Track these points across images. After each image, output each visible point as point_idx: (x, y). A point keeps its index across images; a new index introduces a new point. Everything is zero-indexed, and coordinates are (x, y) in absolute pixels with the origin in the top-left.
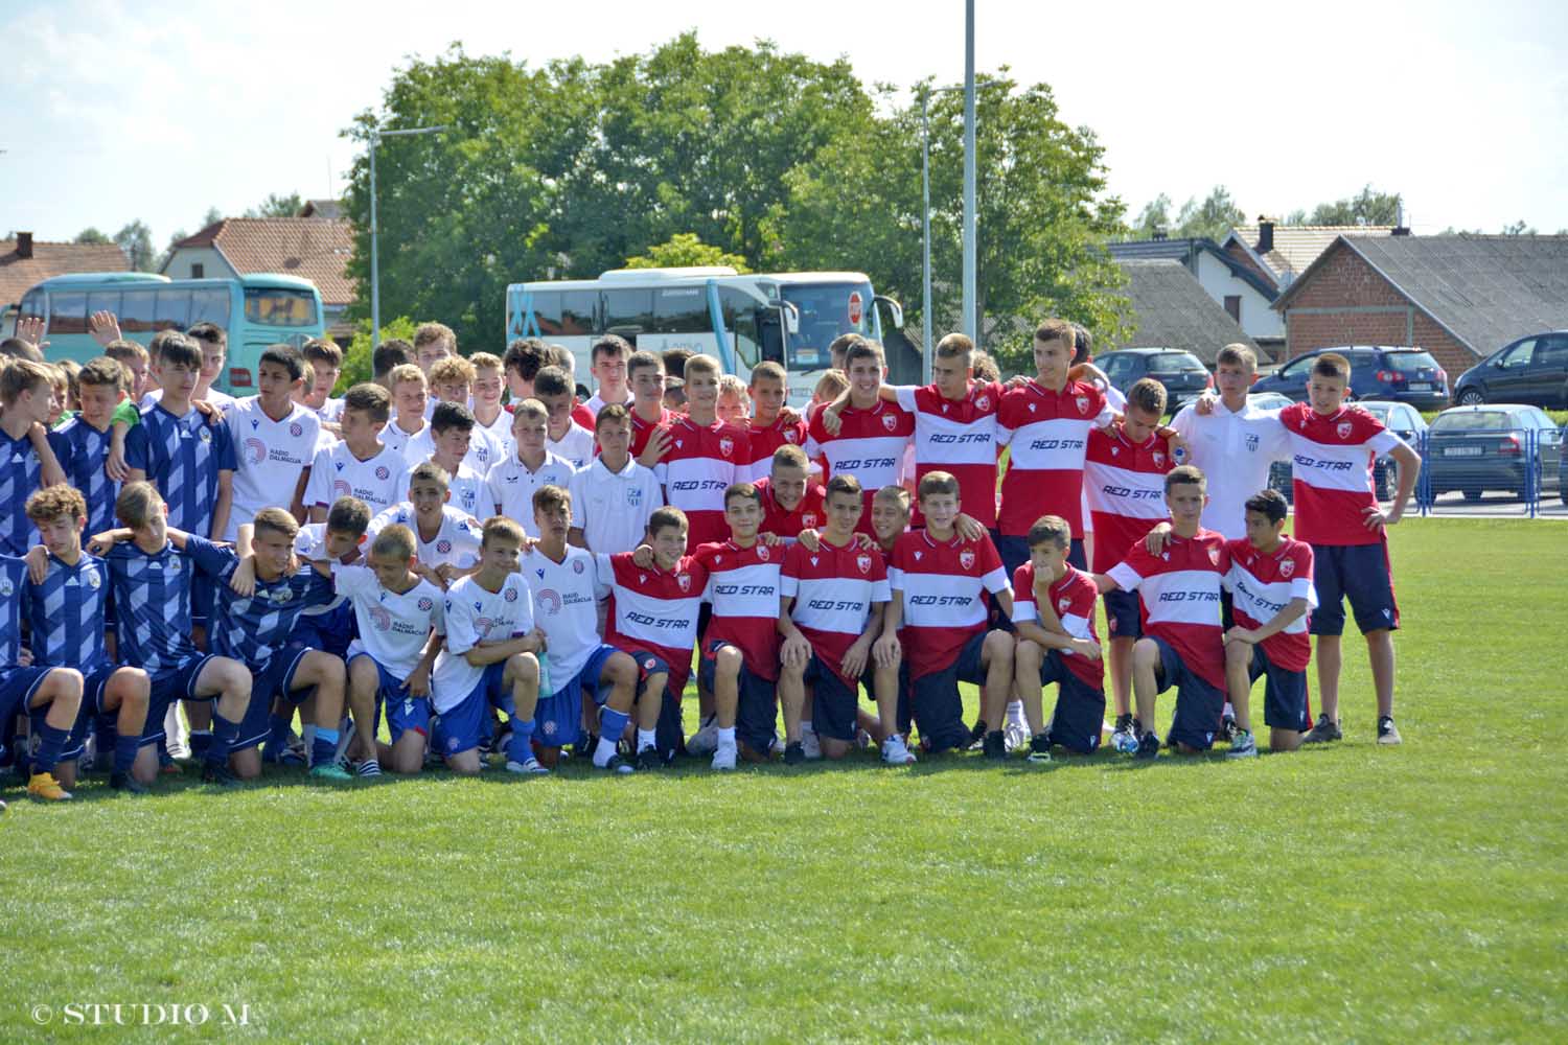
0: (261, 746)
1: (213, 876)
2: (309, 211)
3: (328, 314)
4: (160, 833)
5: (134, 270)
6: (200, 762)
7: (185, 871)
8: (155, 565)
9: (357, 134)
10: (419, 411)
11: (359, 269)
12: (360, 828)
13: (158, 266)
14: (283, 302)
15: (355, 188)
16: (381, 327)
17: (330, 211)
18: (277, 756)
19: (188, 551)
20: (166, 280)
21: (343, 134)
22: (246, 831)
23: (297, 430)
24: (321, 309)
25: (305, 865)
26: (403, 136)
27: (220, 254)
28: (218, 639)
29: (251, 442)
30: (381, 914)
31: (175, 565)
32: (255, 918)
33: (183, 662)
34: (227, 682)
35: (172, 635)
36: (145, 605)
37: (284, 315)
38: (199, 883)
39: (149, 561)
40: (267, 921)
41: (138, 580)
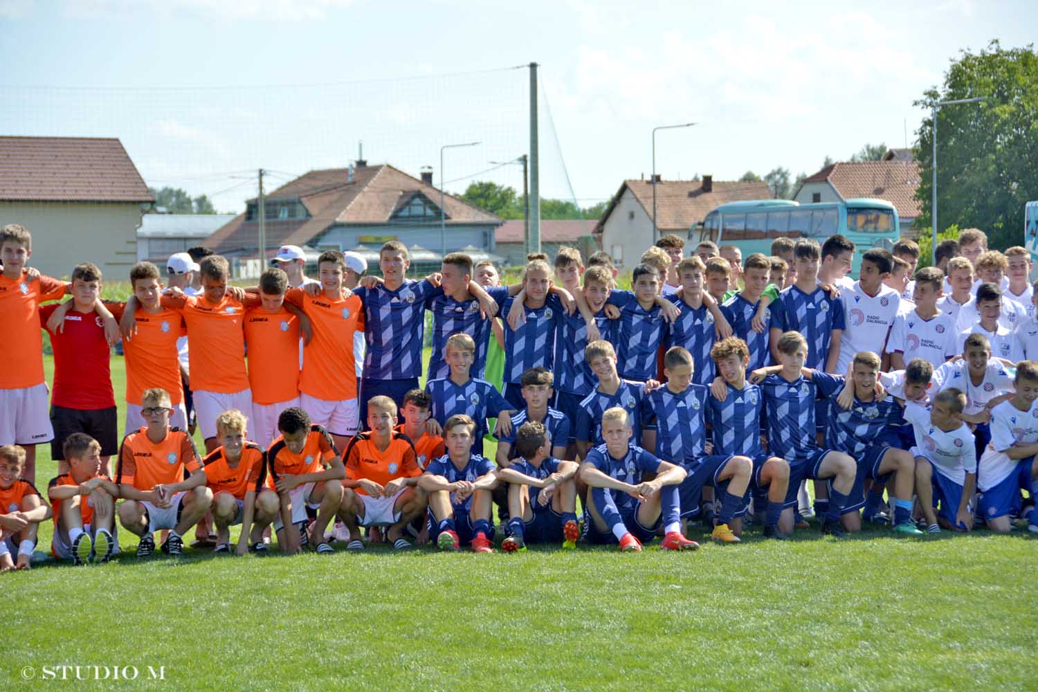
0: (862, 510)
1: (832, 596)
2: (891, 156)
3: (902, 225)
4: (796, 566)
5: (776, 198)
6: (821, 521)
7: (814, 592)
8: (793, 390)
9: (925, 103)
10: (968, 288)
11: (924, 194)
12: (929, 567)
13: (792, 196)
14: (872, 216)
15: (923, 141)
16: (939, 231)
17: (905, 156)
18: (871, 518)
19: (814, 381)
20: (797, 204)
21: (916, 104)
22: (852, 567)
23: (885, 301)
24: (898, 221)
25: (892, 590)
26: (956, 105)
27: (831, 186)
28: (830, 439)
29: (854, 311)
30: (946, 625)
31: (806, 390)
32: (861, 624)
33: (810, 454)
34: (841, 467)
35: (804, 435)
36: (787, 416)
37: (873, 225)
38: (823, 600)
39: (790, 387)
40: (869, 627)
41: (782, 399)
